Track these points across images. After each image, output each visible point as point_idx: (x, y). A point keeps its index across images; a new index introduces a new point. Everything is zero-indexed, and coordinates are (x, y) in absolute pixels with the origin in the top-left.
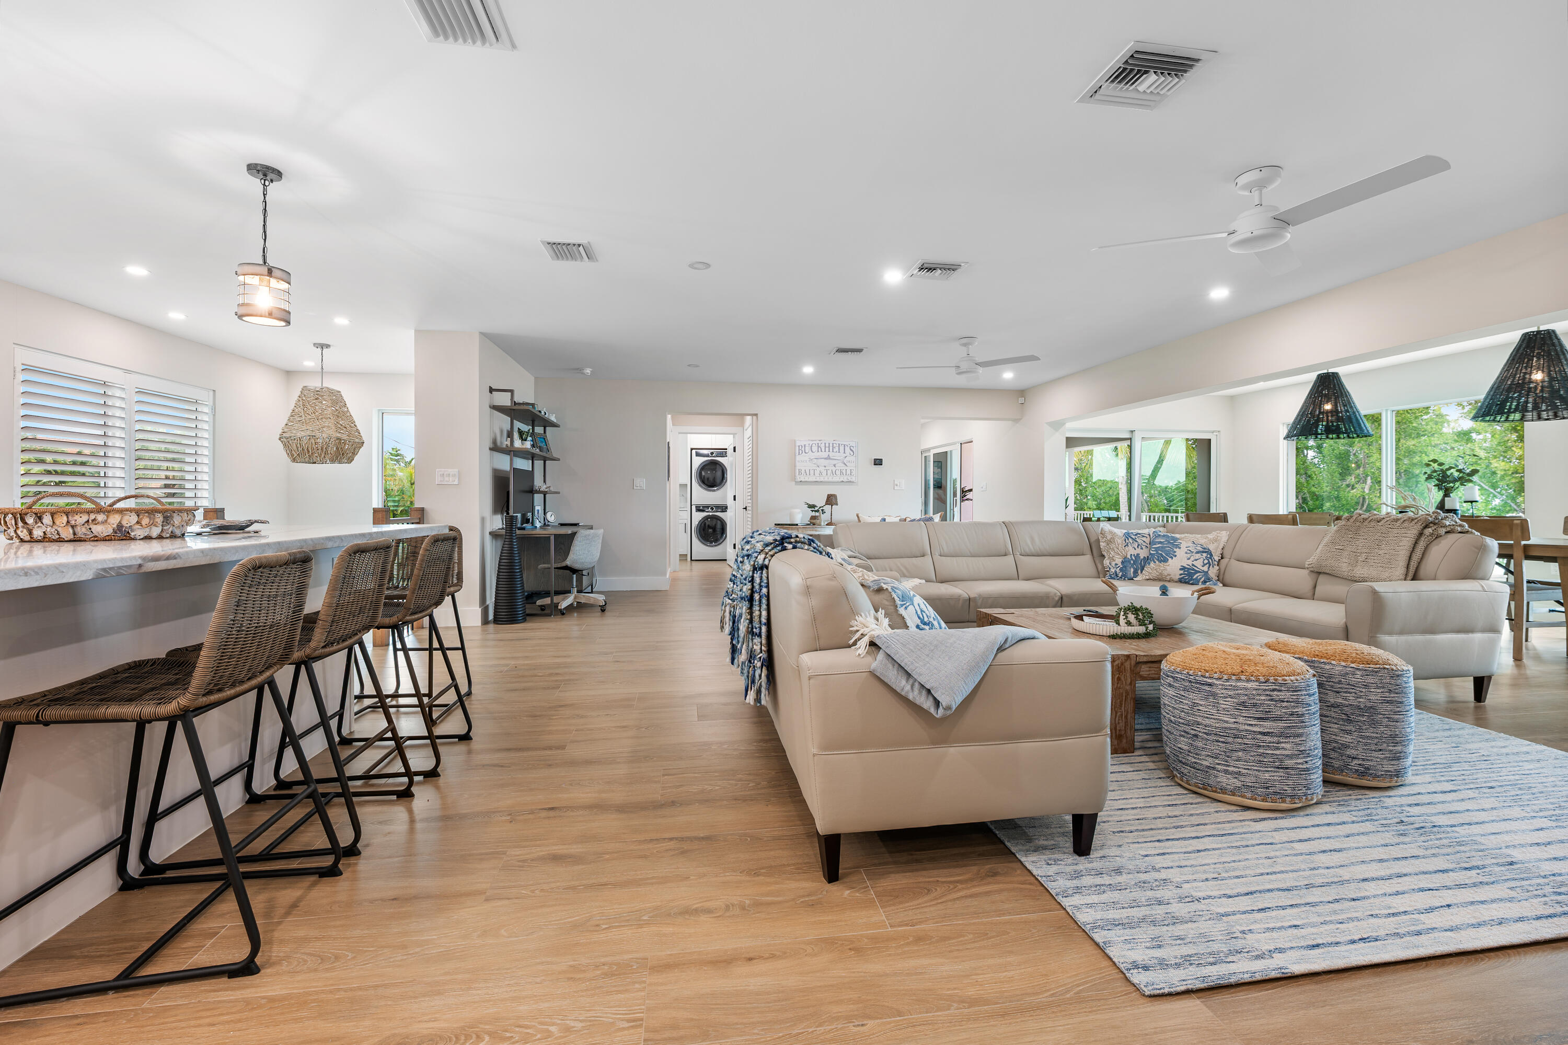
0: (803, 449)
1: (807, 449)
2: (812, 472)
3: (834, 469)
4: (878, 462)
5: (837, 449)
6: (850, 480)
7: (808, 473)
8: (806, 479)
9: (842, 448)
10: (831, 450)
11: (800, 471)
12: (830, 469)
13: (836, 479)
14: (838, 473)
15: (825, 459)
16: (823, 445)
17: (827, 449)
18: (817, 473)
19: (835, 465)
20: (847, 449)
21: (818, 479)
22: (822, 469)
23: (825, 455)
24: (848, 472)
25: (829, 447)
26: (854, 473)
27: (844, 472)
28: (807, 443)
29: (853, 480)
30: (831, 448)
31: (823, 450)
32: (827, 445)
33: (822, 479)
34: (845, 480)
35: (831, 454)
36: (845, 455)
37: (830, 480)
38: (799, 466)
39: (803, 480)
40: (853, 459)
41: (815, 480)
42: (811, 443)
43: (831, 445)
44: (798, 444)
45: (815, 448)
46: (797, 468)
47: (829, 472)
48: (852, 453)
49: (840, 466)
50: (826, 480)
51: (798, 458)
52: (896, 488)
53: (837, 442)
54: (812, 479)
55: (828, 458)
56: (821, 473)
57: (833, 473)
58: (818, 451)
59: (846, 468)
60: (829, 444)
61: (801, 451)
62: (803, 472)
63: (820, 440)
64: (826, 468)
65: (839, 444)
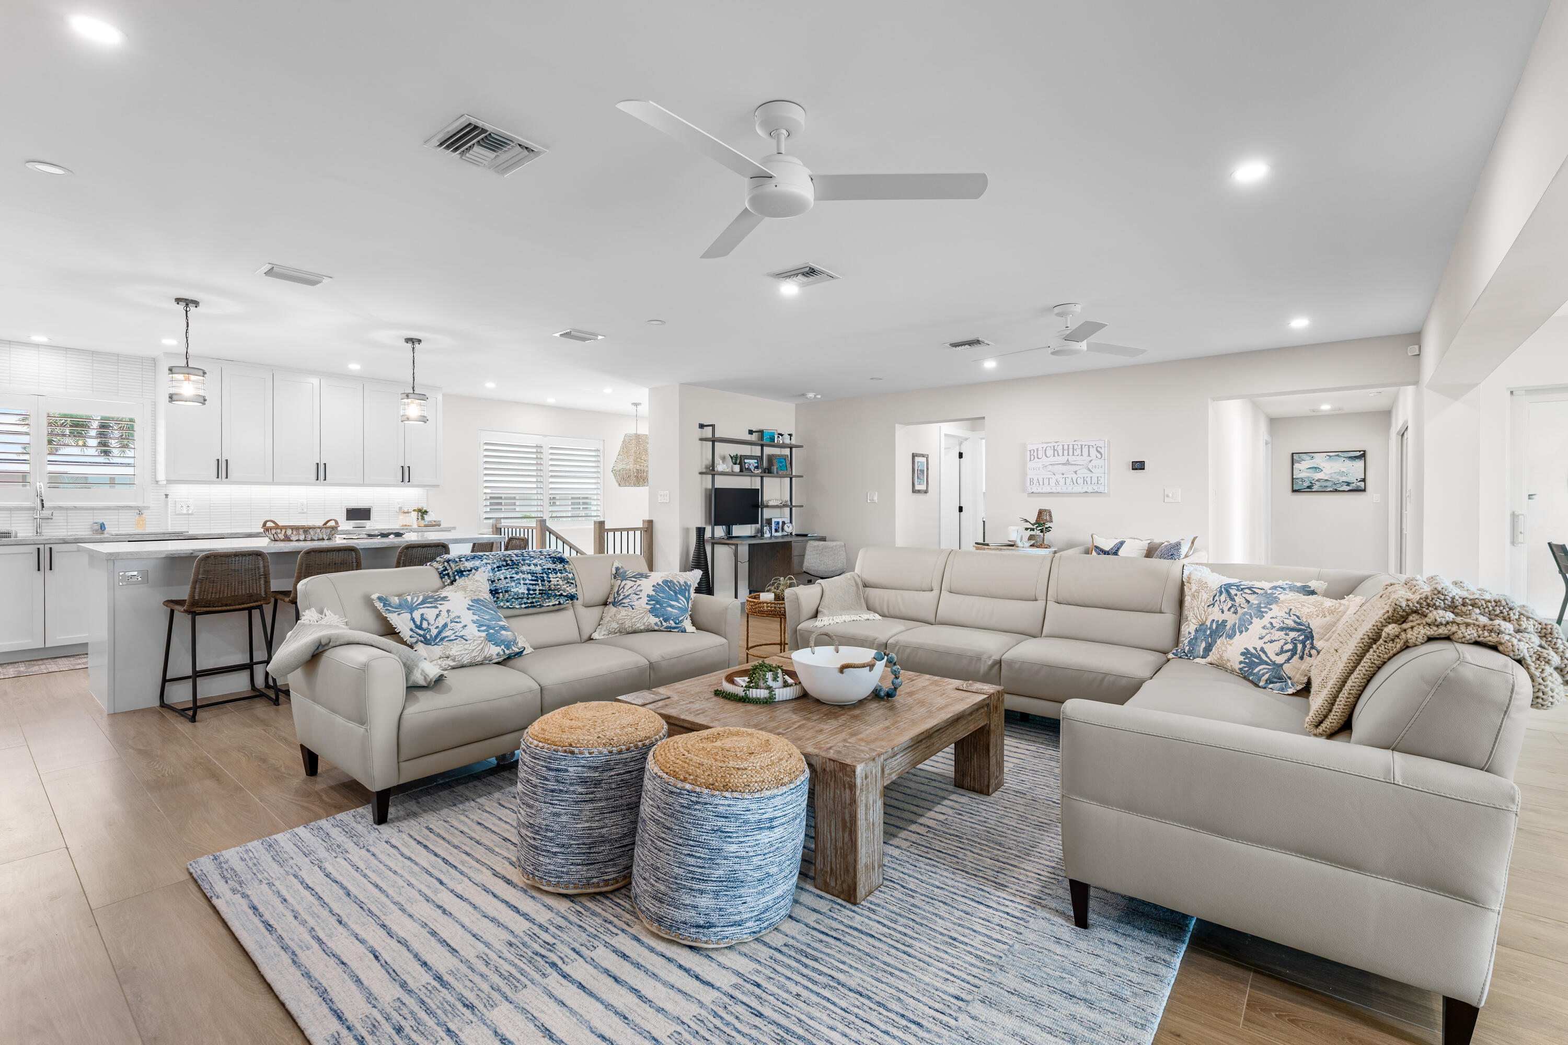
0: (1035, 454)
1: (1041, 454)
2: (1046, 481)
3: (1075, 477)
4: (1139, 466)
5: (1079, 451)
6: (1096, 490)
7: (1041, 483)
8: (1040, 490)
9: (1085, 450)
10: (1071, 453)
11: (1031, 480)
12: (1070, 476)
13: (1078, 489)
14: (1080, 481)
15: (1063, 464)
16: (1061, 447)
17: (1066, 452)
18: (1053, 482)
19: (1076, 472)
20: (1093, 451)
21: (1054, 490)
22: (1059, 477)
23: (1063, 459)
24: (1094, 480)
25: (1069, 450)
26: (1102, 481)
27: (1089, 480)
28: (1040, 446)
29: (1101, 489)
30: (1071, 451)
31: (1061, 454)
32: (1066, 447)
33: (1059, 490)
34: (1090, 490)
35: (1071, 458)
36: (1090, 459)
37: (1070, 490)
38: (1031, 473)
39: (1035, 491)
40: (1100, 462)
41: (1050, 491)
42: (1045, 446)
43: (1071, 447)
44: (1030, 447)
45: (1050, 453)
46: (1029, 477)
47: (1068, 481)
48: (1099, 456)
49: (1083, 472)
50: (1064, 490)
51: (1030, 465)
52: (1167, 500)
53: (1079, 443)
54: (1047, 489)
55: (1068, 463)
56: (1057, 482)
57: (1075, 482)
58: (1054, 456)
59: (1091, 475)
60: (1068, 445)
61: (1032, 457)
62: (1035, 481)
63: (1056, 442)
64: (1064, 476)
65: (1082, 445)
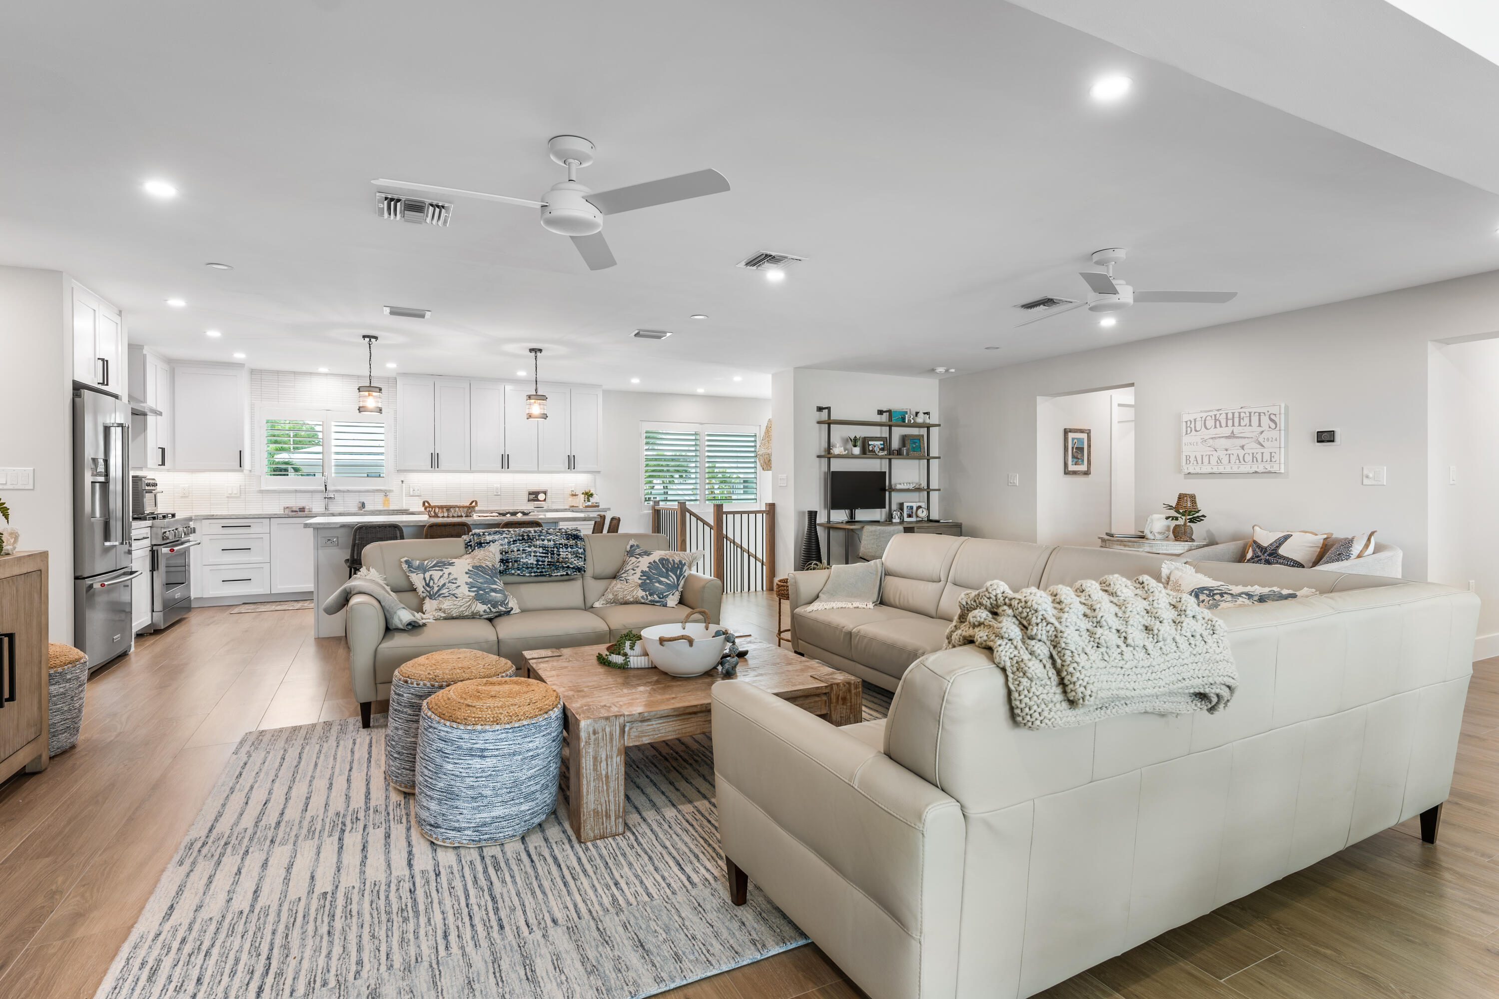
0: (1192, 426)
1: (1199, 426)
2: (1206, 459)
3: (1241, 453)
4: (1325, 437)
5: (1247, 421)
7: (1200, 462)
8: (1198, 470)
9: (1255, 419)
10: (1236, 423)
11: (1188, 458)
12: (1236, 453)
13: (1248, 468)
14: (1248, 458)
15: (1227, 437)
16: (1224, 416)
17: (1230, 422)
18: (1214, 460)
19: (1242, 447)
20: (1265, 420)
21: (1215, 470)
22: (1222, 453)
23: (1227, 431)
24: (1267, 457)
25: (1234, 419)
26: (1276, 457)
27: (1259, 457)
28: (1198, 416)
29: (1275, 468)
30: (1236, 420)
31: (1224, 424)
32: (1230, 416)
33: (1221, 470)
34: (1261, 469)
35: (1237, 430)
36: (1261, 429)
37: (1237, 470)
38: (1186, 451)
39: (1192, 471)
41: (1210, 471)
42: (1204, 415)
43: (1236, 415)
44: (1186, 419)
45: (1210, 423)
47: (1233, 458)
48: (1273, 426)
49: (1252, 447)
50: (1228, 470)
51: (1186, 439)
53: (1247, 411)
54: (1206, 469)
55: (1232, 436)
56: (1219, 460)
57: (1241, 460)
58: (1215, 427)
59: (1263, 450)
60: (1233, 414)
61: (1189, 429)
62: (1192, 459)
63: (1218, 410)
64: (1229, 452)
65: (1250, 413)
